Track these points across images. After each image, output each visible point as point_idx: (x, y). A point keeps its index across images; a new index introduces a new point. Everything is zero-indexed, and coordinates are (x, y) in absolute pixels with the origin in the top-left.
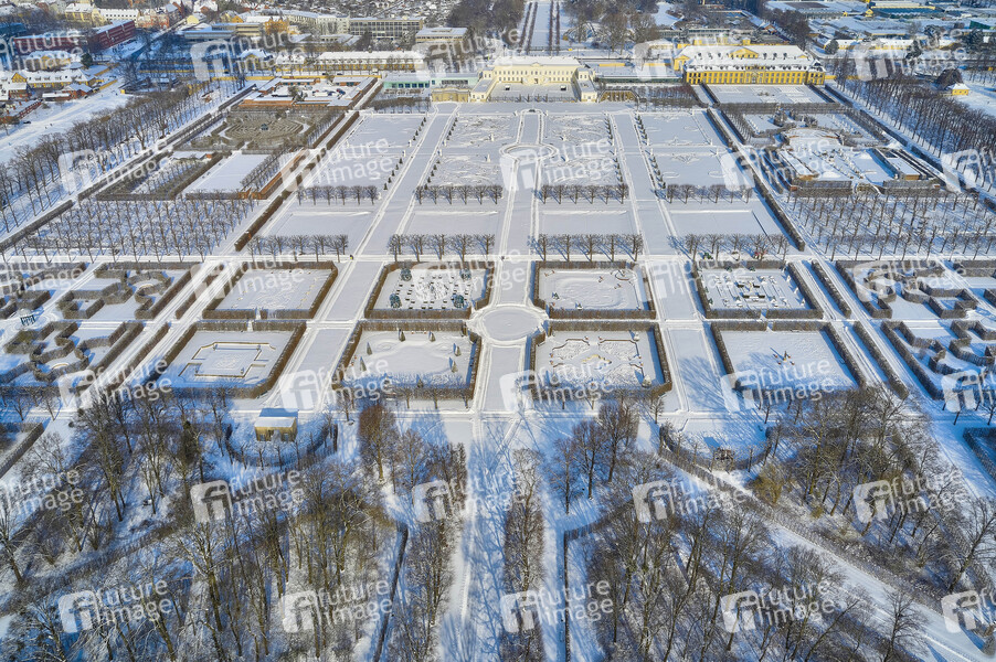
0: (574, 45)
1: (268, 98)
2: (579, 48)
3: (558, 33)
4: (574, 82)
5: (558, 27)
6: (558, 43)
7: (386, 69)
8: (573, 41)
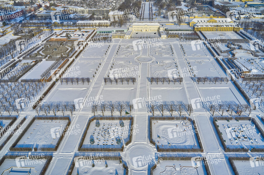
0: (157, 17)
1: (59, 37)
2: (159, 18)
3: (152, 13)
4: (158, 31)
5: (152, 11)
6: (152, 16)
7: (98, 26)
8: (157, 15)
